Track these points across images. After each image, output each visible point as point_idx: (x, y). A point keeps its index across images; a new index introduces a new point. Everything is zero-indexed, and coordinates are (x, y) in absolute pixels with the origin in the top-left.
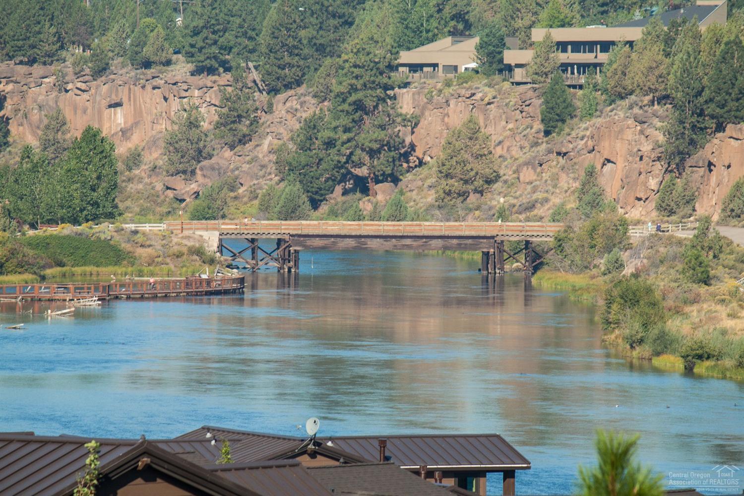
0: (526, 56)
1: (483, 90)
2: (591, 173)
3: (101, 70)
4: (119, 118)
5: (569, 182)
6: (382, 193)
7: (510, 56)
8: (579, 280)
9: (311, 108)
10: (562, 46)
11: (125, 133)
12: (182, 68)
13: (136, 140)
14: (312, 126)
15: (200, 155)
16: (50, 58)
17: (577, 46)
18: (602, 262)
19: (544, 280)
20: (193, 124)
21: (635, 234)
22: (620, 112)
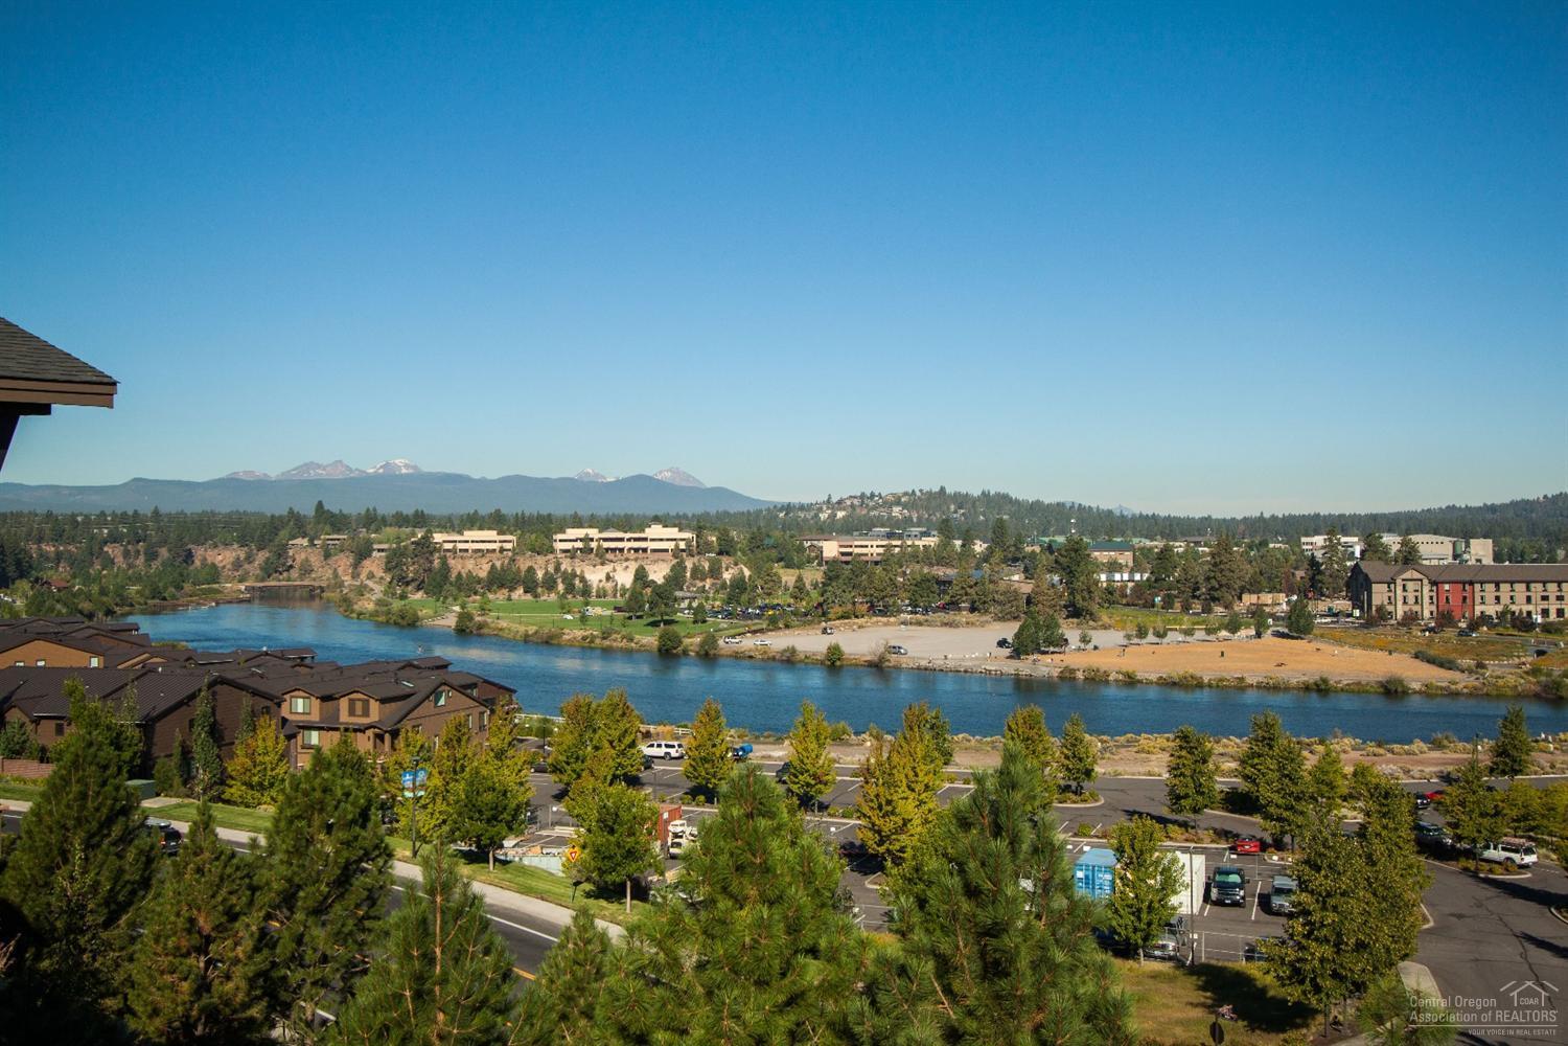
0: (320, 542)
1: (310, 550)
2: (335, 569)
3: (216, 546)
4: (220, 557)
5: (330, 572)
6: (285, 574)
7: (316, 542)
8: (333, 594)
9: (267, 555)
10: (328, 540)
11: (222, 561)
12: (236, 546)
13: (224, 563)
14: (268, 559)
15: (241, 566)
16: (203, 544)
17: (332, 540)
18: (338, 590)
19: (324, 595)
20: (238, 559)
21: (346, 584)
22: (342, 555)
